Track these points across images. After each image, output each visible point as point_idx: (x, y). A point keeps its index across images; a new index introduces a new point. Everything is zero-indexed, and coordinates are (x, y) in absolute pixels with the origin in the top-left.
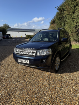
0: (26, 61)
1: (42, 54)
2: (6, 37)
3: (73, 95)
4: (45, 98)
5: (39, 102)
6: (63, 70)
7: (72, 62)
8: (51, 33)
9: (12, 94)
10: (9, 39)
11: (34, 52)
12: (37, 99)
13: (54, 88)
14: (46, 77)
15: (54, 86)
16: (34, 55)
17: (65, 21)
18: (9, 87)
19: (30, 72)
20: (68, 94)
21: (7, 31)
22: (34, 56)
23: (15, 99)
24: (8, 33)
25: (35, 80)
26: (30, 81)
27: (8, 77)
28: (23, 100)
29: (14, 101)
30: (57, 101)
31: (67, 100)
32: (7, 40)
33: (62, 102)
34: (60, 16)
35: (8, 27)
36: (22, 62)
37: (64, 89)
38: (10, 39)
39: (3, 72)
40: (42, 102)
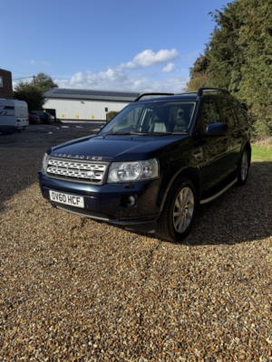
0: (75, 201)
1: (128, 178)
2: (41, 119)
3: (215, 315)
4: (120, 320)
5: (95, 332)
6: (203, 233)
7: (244, 208)
8: (182, 107)
9: (20, 302)
10: (49, 126)
11: (100, 169)
12: (92, 321)
13: (157, 289)
14: (140, 254)
15: (160, 285)
16: (99, 180)
17: (244, 62)
18: (13, 280)
19: (92, 237)
20: (198, 314)
21: (45, 97)
22: (100, 183)
23: (24, 318)
24: (49, 105)
25: (101, 264)
26: (86, 264)
27: (17, 251)
28: (46, 322)
29: (19, 325)
30: (156, 332)
31: (188, 330)
32: (42, 127)
33: (172, 337)
34: (225, 46)
35: (49, 84)
36: (62, 202)
37: (190, 295)
38: (54, 127)
39: (7, 234)
40: (106, 331)
